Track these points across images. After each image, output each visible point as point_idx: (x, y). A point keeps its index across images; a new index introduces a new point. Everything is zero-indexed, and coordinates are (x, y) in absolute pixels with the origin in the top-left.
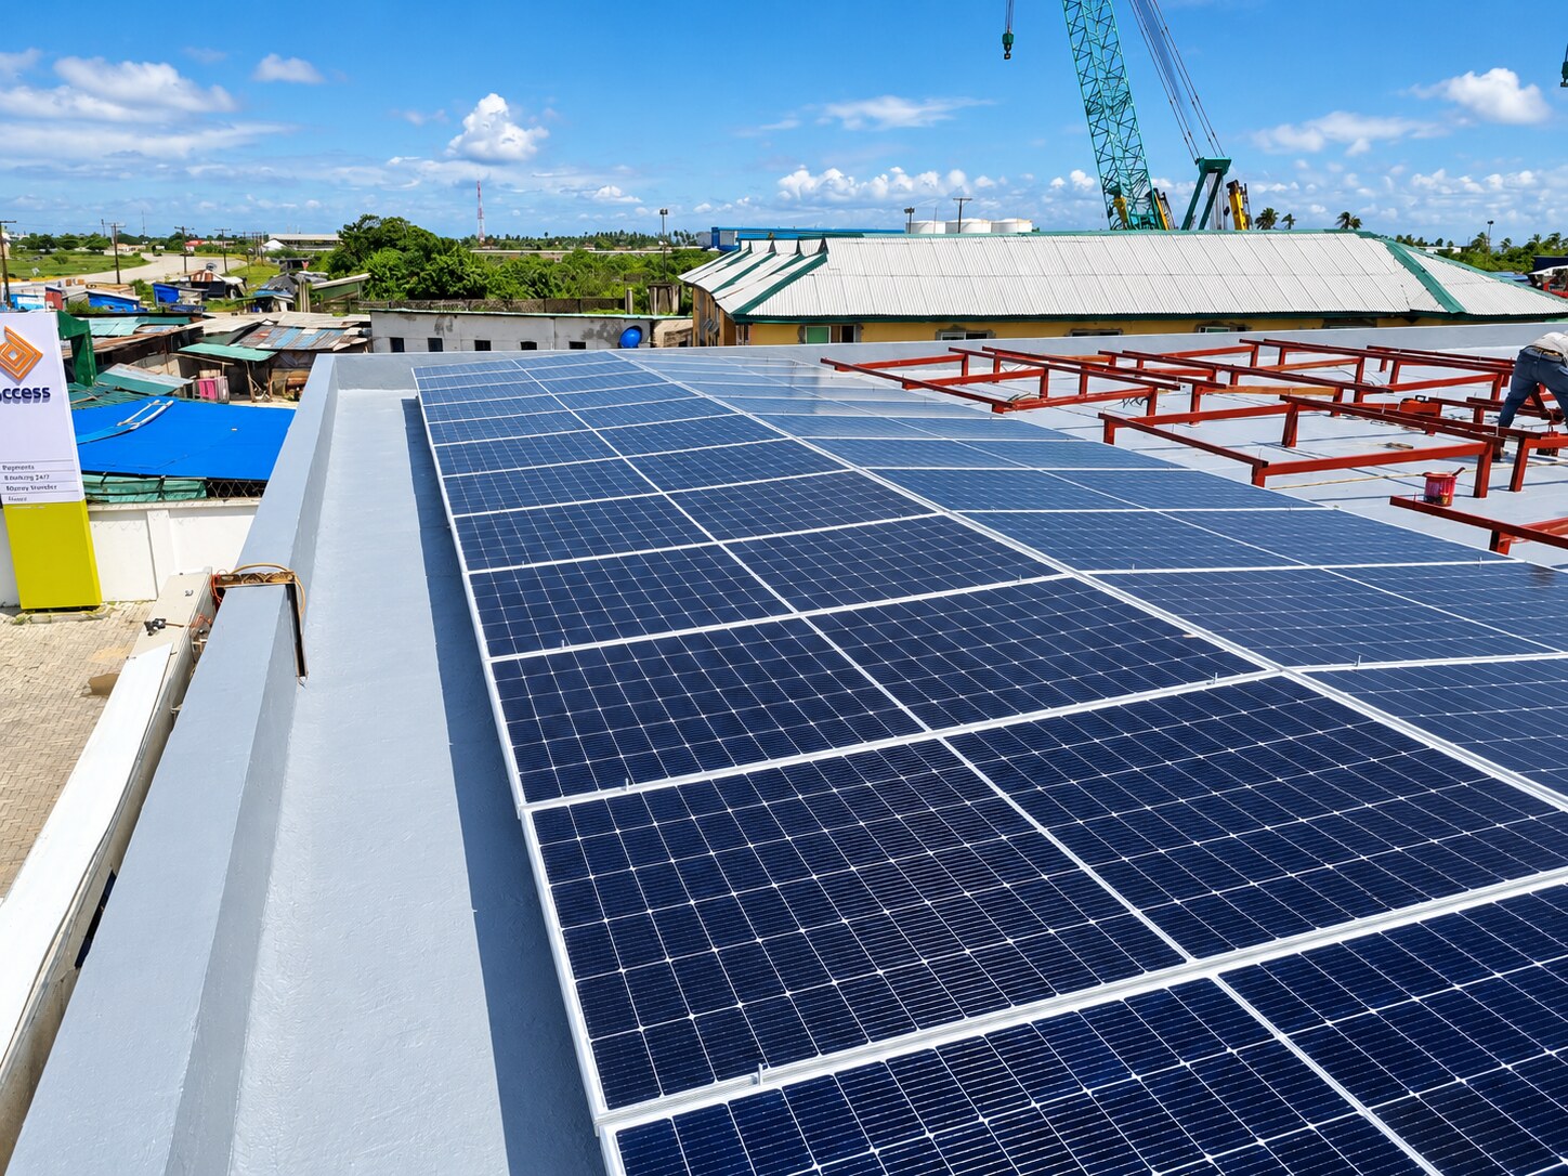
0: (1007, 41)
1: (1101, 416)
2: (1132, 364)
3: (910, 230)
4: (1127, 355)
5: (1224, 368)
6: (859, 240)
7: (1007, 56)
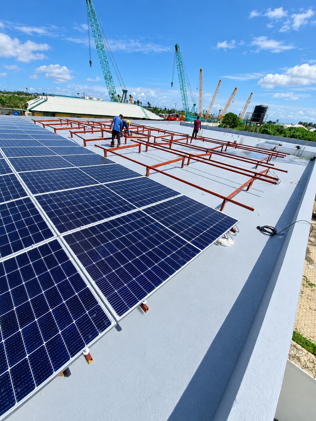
0: (91, 62)
1: (70, 131)
2: (92, 123)
3: (83, 98)
4: (91, 122)
5: (103, 125)
6: (54, 97)
7: (91, 66)
